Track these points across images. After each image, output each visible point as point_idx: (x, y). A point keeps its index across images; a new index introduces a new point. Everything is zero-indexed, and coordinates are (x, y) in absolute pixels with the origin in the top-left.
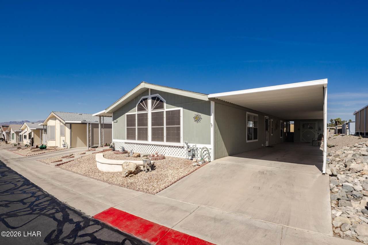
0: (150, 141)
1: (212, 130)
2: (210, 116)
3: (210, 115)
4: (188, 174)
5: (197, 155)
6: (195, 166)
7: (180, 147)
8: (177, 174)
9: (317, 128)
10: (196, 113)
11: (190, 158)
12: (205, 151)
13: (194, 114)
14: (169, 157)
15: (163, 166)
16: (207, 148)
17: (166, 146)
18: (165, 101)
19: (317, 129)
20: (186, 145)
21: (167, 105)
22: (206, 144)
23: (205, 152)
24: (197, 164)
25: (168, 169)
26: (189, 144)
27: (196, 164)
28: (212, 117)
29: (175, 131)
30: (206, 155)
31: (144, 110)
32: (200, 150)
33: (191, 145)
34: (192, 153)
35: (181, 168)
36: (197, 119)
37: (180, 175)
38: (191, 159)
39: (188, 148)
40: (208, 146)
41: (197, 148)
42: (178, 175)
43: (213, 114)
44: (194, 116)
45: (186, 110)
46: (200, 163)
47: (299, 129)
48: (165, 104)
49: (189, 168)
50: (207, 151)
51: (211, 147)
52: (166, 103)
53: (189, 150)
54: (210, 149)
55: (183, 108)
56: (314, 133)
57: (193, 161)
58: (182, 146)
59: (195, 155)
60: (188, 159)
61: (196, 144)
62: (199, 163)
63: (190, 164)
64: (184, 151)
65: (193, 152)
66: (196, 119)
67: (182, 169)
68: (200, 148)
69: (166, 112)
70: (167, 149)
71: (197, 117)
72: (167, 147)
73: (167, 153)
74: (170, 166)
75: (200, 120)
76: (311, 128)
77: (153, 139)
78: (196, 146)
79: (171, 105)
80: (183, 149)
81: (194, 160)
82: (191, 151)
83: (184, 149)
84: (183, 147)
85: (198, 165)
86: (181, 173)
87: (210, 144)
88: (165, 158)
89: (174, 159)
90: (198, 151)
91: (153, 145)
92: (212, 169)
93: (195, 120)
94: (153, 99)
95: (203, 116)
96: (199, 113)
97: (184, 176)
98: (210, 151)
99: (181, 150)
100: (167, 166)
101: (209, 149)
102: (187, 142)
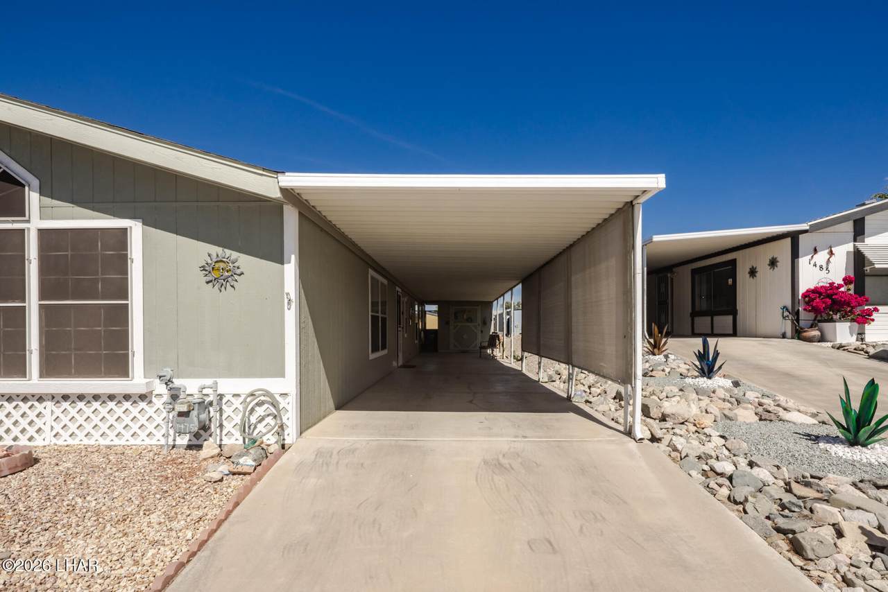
1: (290, 318)
2: (282, 263)
3: (280, 260)
4: (203, 544)
5: (221, 426)
6: (221, 480)
7: (127, 397)
8: (128, 560)
9: (479, 321)
10: (216, 250)
11: (183, 441)
12: (260, 404)
13: (204, 251)
14: (60, 452)
15: (20, 516)
16: (267, 393)
17: (40, 399)
18: (35, 182)
19: (480, 323)
20: (161, 388)
21: (48, 201)
22: (262, 375)
23: (257, 408)
24: (233, 468)
25: (59, 533)
26: (177, 382)
27: (224, 468)
28: (291, 270)
29: (100, 326)
30: (264, 423)
32: (237, 403)
33: (191, 386)
34: (196, 419)
35: (148, 513)
36: (219, 275)
37: (146, 561)
38: (190, 447)
39: (175, 397)
40: (274, 385)
41: (221, 396)
42: (136, 563)
43: (293, 257)
44: (203, 259)
45: (159, 231)
46: (247, 462)
47: (448, 323)
48: (33, 199)
49: (197, 502)
50: (266, 406)
51: (286, 386)
52: (41, 194)
53: (184, 408)
54: (284, 395)
55: (144, 224)
56: (475, 331)
57: (205, 453)
58: (143, 391)
59: (209, 428)
60: (174, 447)
61: (218, 380)
62: (241, 461)
63: (193, 472)
64: (150, 411)
65: (204, 416)
66: (215, 274)
67: (154, 518)
68: (235, 395)
69: (42, 233)
70: (47, 412)
71: (222, 265)
72: (49, 404)
73: (47, 428)
74: (72, 508)
75: (236, 277)
76: (470, 320)
78: (214, 387)
79: (72, 202)
80: (143, 405)
81: (209, 448)
82: (194, 414)
83: (150, 402)
84: (143, 397)
85: (234, 474)
86: (154, 543)
87: (282, 374)
88: (36, 461)
89: (97, 459)
90: (224, 407)
92: (312, 482)
93: (208, 278)
95: (245, 261)
96: (228, 252)
97: (181, 566)
98: (282, 403)
99: (134, 411)
100: (46, 515)
101: (277, 397)
102: (168, 372)
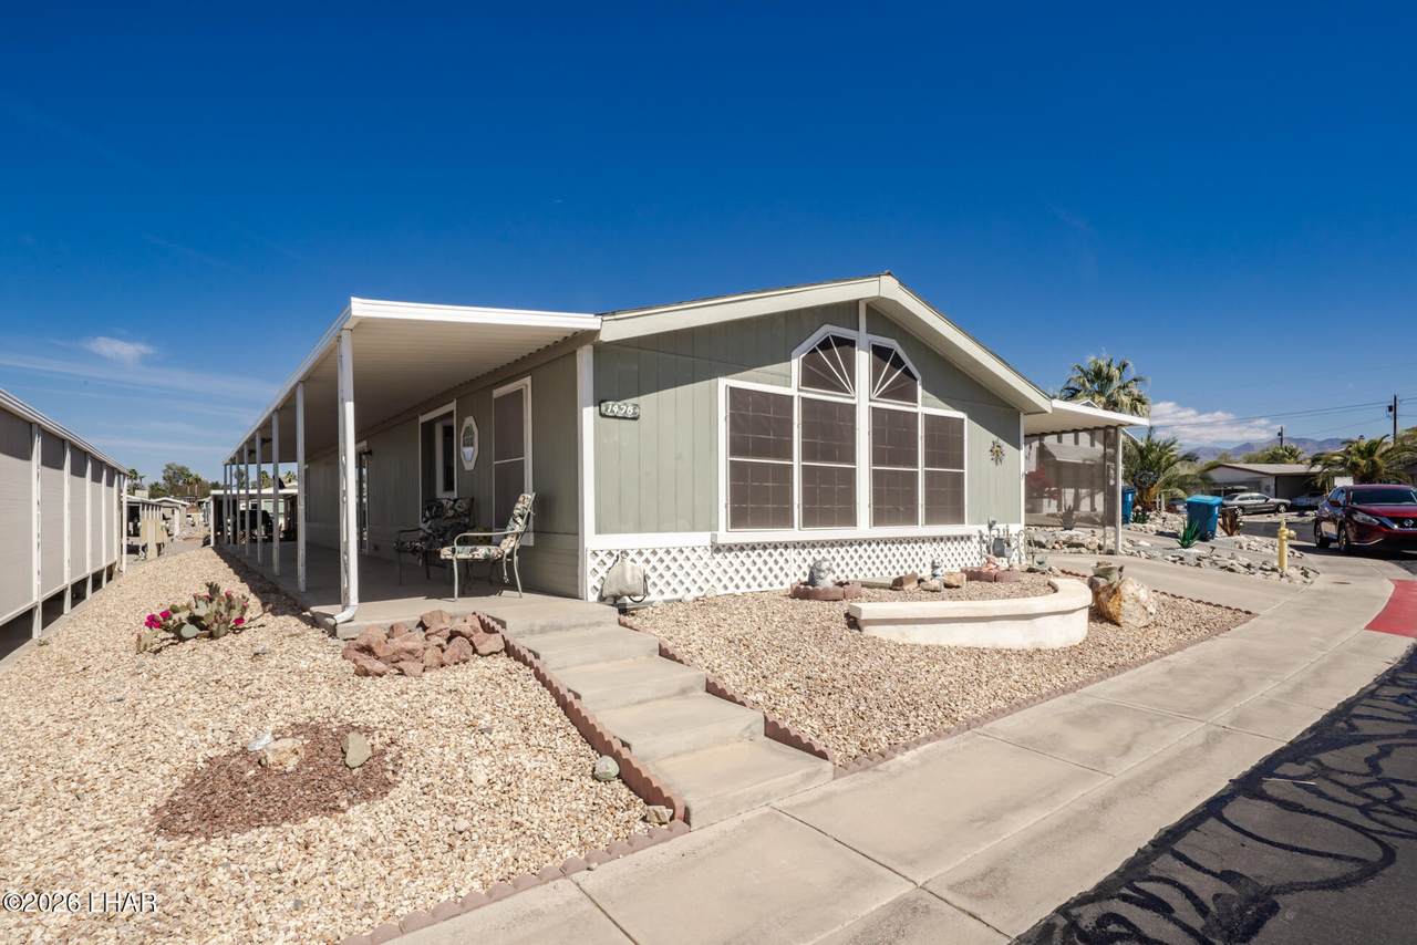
0: (864, 526)
2: (1018, 449)
10: (995, 438)
13: (990, 438)
17: (929, 541)
18: (925, 381)
21: (926, 391)
29: (951, 487)
31: (839, 388)
32: (1016, 540)
36: (998, 455)
44: (991, 444)
45: (973, 422)
48: (920, 390)
52: (923, 387)
55: (968, 416)
61: (1008, 525)
64: (971, 547)
66: (996, 454)
69: (926, 417)
71: (998, 449)
75: (1003, 457)
77: (879, 518)
79: (936, 396)
80: (968, 543)
83: (972, 541)
84: (968, 538)
87: (1020, 522)
91: (870, 544)
93: (993, 457)
94: (880, 353)
95: (1006, 447)
96: (1000, 440)
